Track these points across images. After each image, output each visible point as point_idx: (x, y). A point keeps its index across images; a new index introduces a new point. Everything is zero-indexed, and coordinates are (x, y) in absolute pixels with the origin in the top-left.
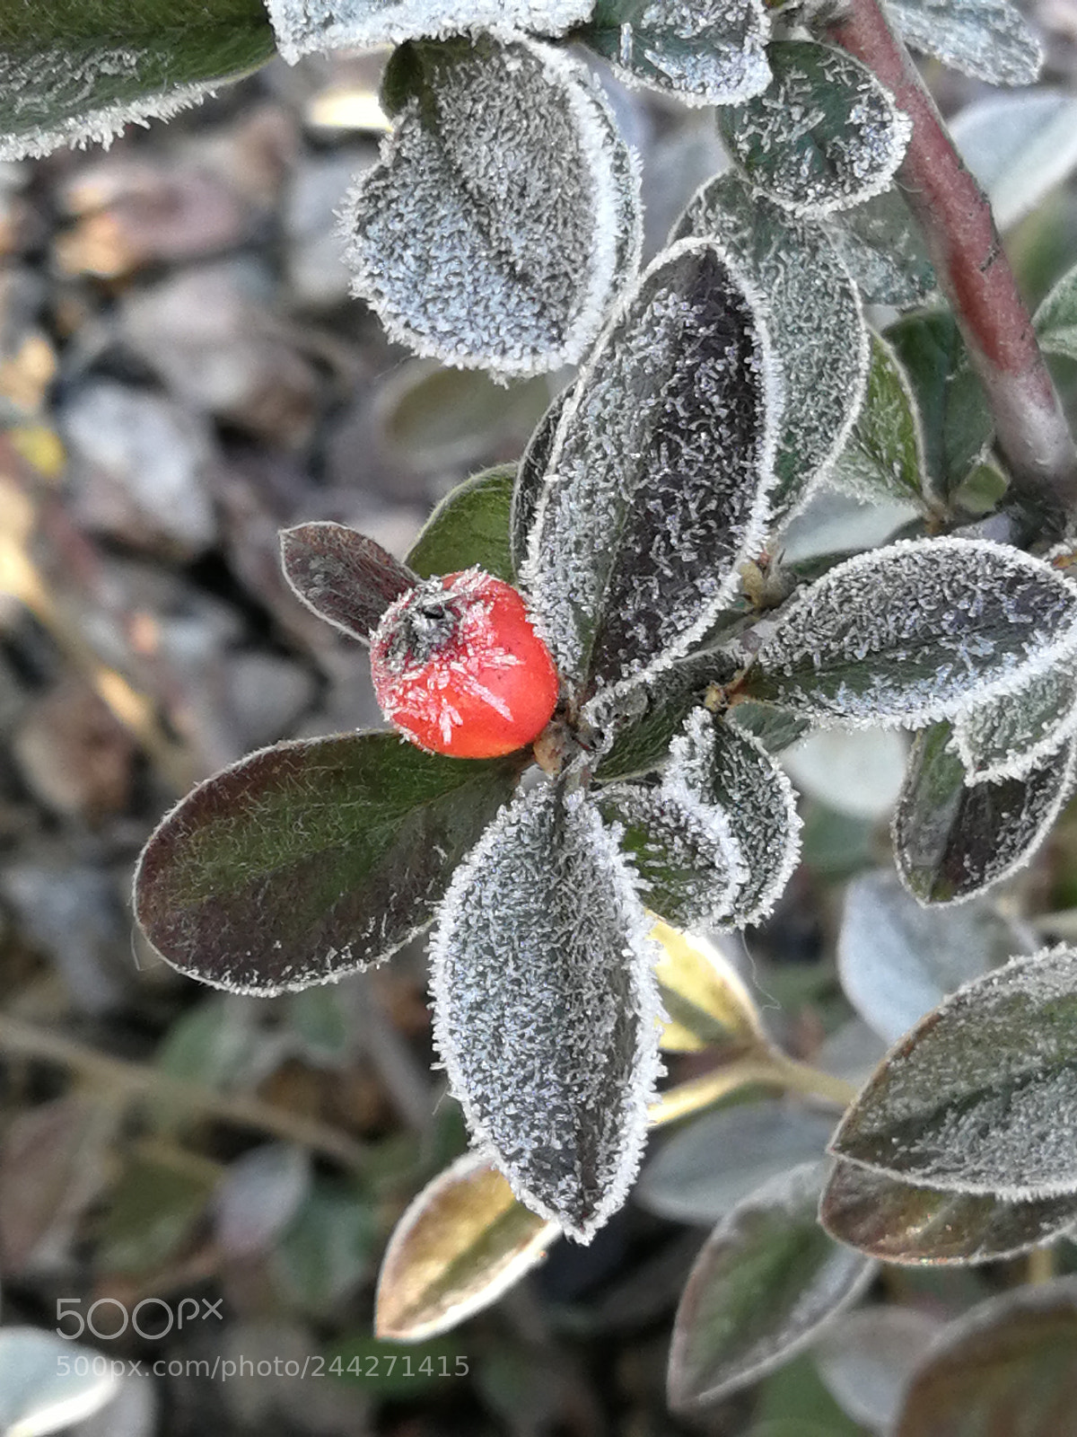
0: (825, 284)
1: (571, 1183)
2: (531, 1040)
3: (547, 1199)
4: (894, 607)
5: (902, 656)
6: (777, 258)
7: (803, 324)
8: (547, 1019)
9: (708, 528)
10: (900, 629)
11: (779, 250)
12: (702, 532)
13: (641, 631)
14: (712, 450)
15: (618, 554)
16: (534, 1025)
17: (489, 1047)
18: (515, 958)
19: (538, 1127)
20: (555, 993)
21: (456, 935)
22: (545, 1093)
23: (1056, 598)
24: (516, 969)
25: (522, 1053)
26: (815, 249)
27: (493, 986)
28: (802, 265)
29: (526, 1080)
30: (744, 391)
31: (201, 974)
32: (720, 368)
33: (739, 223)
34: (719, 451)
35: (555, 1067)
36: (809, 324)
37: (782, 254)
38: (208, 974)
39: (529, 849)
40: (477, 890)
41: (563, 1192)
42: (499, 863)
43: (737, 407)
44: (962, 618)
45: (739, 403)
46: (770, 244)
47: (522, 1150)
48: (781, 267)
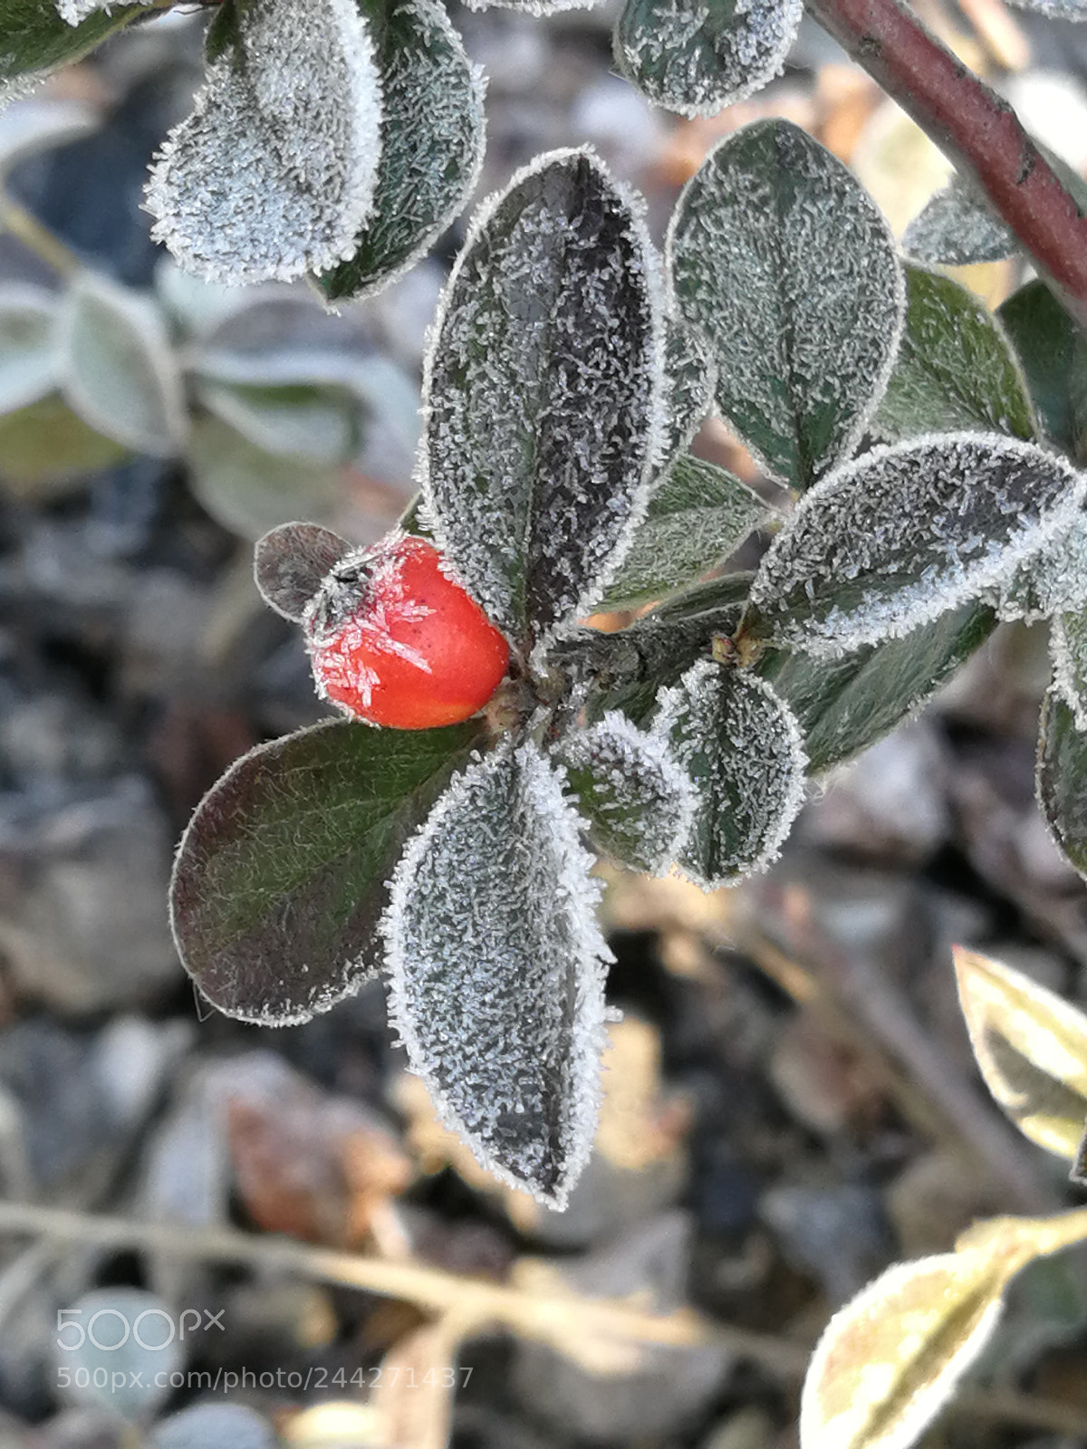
0: (855, 228)
1: (537, 1149)
2: (493, 1006)
3: (514, 1169)
4: (880, 519)
5: (893, 568)
6: (803, 210)
7: (833, 272)
8: (509, 983)
9: (615, 445)
10: (889, 541)
11: (804, 201)
12: (611, 450)
13: (564, 566)
14: (609, 364)
15: (534, 490)
16: (496, 991)
17: (449, 1017)
18: (475, 924)
19: (503, 1094)
20: (517, 955)
21: (409, 907)
22: (509, 1059)
23: (1050, 479)
24: (477, 935)
25: (485, 1020)
26: (842, 194)
27: (451, 955)
28: (830, 212)
29: (489, 1047)
30: (629, 296)
31: (245, 1014)
32: (606, 278)
33: (758, 181)
34: (615, 362)
35: (519, 1031)
36: (841, 271)
37: (808, 206)
38: (250, 1013)
39: (484, 812)
40: (430, 859)
41: (531, 1158)
42: (453, 828)
43: (627, 315)
44: (953, 520)
45: (627, 312)
46: (794, 198)
47: (484, 1119)
48: (807, 218)
